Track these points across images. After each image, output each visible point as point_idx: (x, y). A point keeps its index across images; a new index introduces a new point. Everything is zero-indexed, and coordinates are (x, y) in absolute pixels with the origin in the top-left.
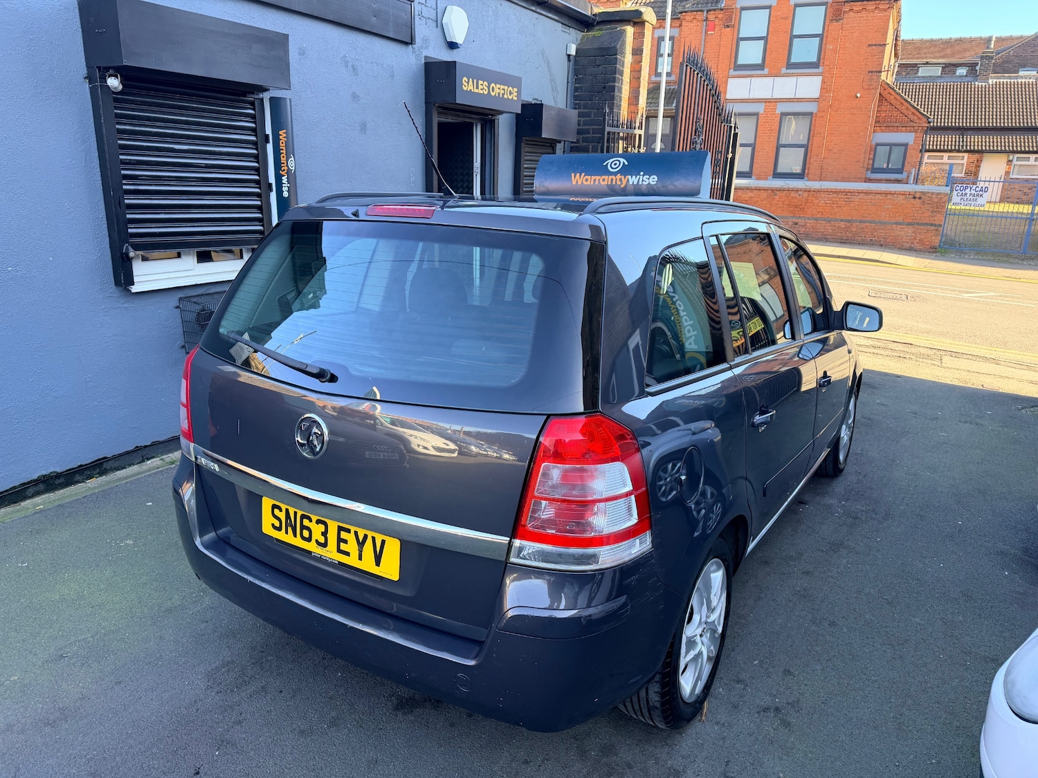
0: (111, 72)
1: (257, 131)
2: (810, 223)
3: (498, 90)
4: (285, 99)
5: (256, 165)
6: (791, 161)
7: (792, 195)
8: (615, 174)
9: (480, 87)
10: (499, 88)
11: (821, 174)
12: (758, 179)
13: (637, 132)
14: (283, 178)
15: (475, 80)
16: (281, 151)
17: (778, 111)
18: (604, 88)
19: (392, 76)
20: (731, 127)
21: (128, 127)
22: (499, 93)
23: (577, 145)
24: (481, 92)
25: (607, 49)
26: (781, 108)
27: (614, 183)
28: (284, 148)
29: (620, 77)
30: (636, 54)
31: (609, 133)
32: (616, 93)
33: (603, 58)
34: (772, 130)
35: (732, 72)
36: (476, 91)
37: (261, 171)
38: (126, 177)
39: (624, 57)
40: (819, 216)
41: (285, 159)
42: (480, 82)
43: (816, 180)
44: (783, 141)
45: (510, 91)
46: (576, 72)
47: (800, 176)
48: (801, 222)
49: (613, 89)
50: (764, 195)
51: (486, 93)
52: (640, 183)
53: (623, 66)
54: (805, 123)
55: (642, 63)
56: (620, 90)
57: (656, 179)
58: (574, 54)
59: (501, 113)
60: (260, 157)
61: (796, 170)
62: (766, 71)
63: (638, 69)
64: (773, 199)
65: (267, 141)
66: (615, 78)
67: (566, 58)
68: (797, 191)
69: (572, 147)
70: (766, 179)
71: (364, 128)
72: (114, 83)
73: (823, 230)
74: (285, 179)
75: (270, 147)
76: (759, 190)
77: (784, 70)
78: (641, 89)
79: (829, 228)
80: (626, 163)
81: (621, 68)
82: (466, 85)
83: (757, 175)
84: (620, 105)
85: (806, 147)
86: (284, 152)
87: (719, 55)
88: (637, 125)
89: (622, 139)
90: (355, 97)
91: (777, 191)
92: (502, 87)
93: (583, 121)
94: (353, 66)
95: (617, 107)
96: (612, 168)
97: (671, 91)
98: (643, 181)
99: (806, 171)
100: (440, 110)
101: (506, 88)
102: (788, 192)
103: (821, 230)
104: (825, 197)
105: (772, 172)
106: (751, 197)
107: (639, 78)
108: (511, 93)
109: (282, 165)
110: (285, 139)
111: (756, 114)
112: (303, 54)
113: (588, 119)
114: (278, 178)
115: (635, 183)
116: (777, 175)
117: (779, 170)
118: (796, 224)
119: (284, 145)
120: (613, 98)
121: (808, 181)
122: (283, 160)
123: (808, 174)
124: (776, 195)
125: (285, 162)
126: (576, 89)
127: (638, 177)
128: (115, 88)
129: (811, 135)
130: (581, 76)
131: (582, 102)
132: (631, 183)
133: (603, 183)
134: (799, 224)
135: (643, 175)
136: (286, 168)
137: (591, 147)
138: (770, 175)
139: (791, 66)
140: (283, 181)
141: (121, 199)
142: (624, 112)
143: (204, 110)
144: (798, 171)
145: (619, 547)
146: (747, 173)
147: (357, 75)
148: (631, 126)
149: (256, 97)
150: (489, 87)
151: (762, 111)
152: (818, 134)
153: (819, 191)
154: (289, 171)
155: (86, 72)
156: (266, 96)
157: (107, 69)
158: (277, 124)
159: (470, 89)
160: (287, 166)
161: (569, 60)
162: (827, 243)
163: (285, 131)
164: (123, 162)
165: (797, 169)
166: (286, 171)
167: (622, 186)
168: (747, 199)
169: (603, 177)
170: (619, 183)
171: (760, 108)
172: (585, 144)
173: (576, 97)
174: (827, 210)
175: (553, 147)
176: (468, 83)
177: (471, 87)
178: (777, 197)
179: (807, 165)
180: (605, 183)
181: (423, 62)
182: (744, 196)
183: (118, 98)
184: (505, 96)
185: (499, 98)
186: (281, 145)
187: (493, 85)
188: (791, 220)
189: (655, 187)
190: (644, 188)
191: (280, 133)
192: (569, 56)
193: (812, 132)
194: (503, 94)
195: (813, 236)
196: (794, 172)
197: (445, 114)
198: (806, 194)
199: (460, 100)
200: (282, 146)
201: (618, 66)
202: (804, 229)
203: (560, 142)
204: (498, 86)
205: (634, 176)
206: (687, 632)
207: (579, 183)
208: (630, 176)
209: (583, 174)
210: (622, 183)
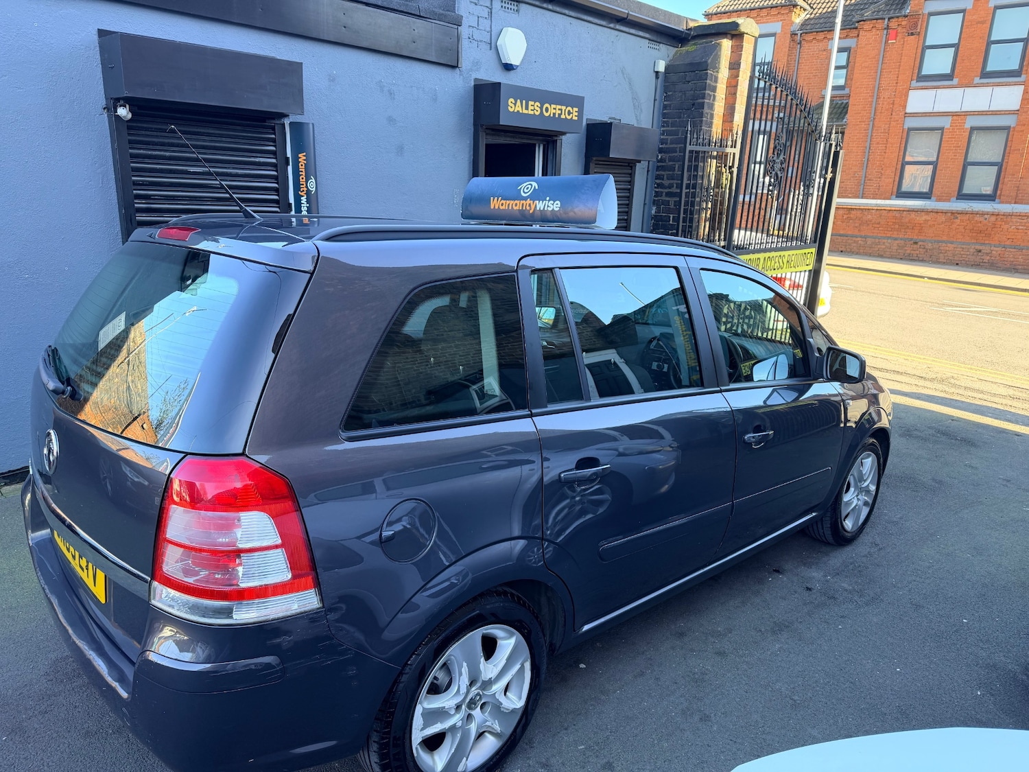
0: (122, 102)
1: (279, 154)
2: (997, 251)
3: (553, 110)
4: (308, 124)
5: (276, 185)
6: (981, 180)
7: (976, 219)
8: (525, 199)
9: (530, 108)
10: (554, 109)
11: (1017, 196)
12: (939, 200)
13: (729, 150)
14: (302, 198)
15: (524, 102)
16: (301, 173)
17: (968, 126)
18: (693, 105)
19: (435, 100)
20: (831, 145)
21: (142, 151)
22: (554, 114)
23: (663, 164)
24: (532, 113)
25: (699, 64)
26: (971, 122)
27: (524, 208)
28: (303, 170)
29: (711, 93)
30: (734, 69)
31: (691, 152)
32: (706, 110)
33: (693, 74)
34: (960, 147)
35: (914, 84)
36: (525, 112)
37: (282, 191)
38: (138, 197)
39: (718, 72)
40: (1008, 243)
41: (304, 180)
42: (531, 103)
43: (1010, 203)
44: (970, 159)
45: (569, 111)
46: (666, 89)
47: (991, 198)
48: (985, 249)
49: (702, 106)
50: (942, 218)
51: (537, 113)
52: (546, 209)
53: (716, 81)
54: (1000, 138)
55: (740, 78)
56: (711, 107)
57: (559, 205)
58: (663, 71)
59: (564, 133)
60: (281, 179)
61: (986, 191)
62: (955, 81)
63: (735, 84)
64: (953, 223)
65: (288, 164)
66: (705, 94)
67: (654, 74)
68: (983, 214)
69: (658, 167)
70: (949, 200)
71: (400, 150)
72: (123, 112)
73: (1012, 260)
74: (304, 199)
75: (290, 169)
76: (937, 212)
77: (977, 80)
78: (736, 105)
79: (1020, 257)
80: (537, 188)
81: (714, 84)
82: (513, 106)
83: (938, 196)
84: (711, 123)
85: (1000, 166)
86: (304, 173)
87: (900, 65)
88: (730, 143)
89: (715, 158)
90: (391, 120)
91: (959, 213)
92: (559, 107)
93: (671, 139)
94: (389, 91)
95: (706, 124)
96: (524, 192)
97: (843, 105)
98: (548, 206)
99: (999, 192)
100: (488, 131)
101: (564, 108)
102: (971, 216)
103: (1009, 259)
104: (1017, 222)
105: (956, 193)
106: (926, 221)
107: (735, 94)
108: (569, 113)
109: (301, 186)
110: (305, 162)
111: (942, 129)
112: (333, 80)
113: (675, 137)
114: (298, 199)
115: (542, 209)
116: (962, 196)
117: (965, 191)
118: (980, 251)
119: (303, 167)
120: (701, 115)
121: (1000, 203)
122: (302, 181)
123: (1000, 195)
124: (957, 218)
125: (304, 183)
126: (665, 107)
127: (544, 202)
128: (124, 117)
129: (1007, 151)
130: (671, 93)
131: (670, 120)
132: (538, 209)
133: (515, 208)
134: (982, 251)
135: (549, 201)
136: (305, 189)
137: (677, 166)
138: (953, 196)
139: (985, 75)
140: (302, 202)
141: (133, 217)
142: (717, 129)
143: (221, 136)
144: (988, 193)
145: (264, 603)
146: (926, 193)
147: (394, 99)
148: (722, 143)
149: (278, 122)
150: (541, 108)
151: (947, 126)
152: (1015, 150)
153: (1011, 215)
154: (308, 193)
155: (105, 103)
156: (287, 122)
157: (118, 100)
158: (299, 147)
159: (515, 109)
160: (307, 187)
161: (657, 77)
162: (1016, 274)
163: (305, 154)
164: (135, 183)
165: (988, 190)
166: (305, 192)
167: (531, 212)
168: (922, 222)
169: (516, 201)
170: (528, 208)
171: (946, 123)
172: (671, 163)
173: (664, 115)
174: (1019, 237)
175: (631, 167)
176: (515, 104)
177: (518, 108)
178: (958, 221)
179: (1000, 186)
180: (517, 208)
181: (473, 84)
182: (918, 218)
183: (130, 125)
184: (563, 116)
185: (553, 118)
186: (300, 167)
187: (547, 105)
188: (973, 247)
189: (558, 214)
190: (549, 214)
191: (300, 155)
192: (657, 73)
193: (1008, 148)
194: (560, 115)
195: (1000, 265)
196: (984, 193)
197: (493, 135)
198: (993, 218)
199: (504, 121)
200: (302, 168)
201: (708, 81)
202: (988, 258)
203: (639, 162)
204: (553, 106)
205: (541, 202)
206: (426, 703)
207: (497, 207)
208: (537, 202)
209: (500, 198)
210: (530, 209)
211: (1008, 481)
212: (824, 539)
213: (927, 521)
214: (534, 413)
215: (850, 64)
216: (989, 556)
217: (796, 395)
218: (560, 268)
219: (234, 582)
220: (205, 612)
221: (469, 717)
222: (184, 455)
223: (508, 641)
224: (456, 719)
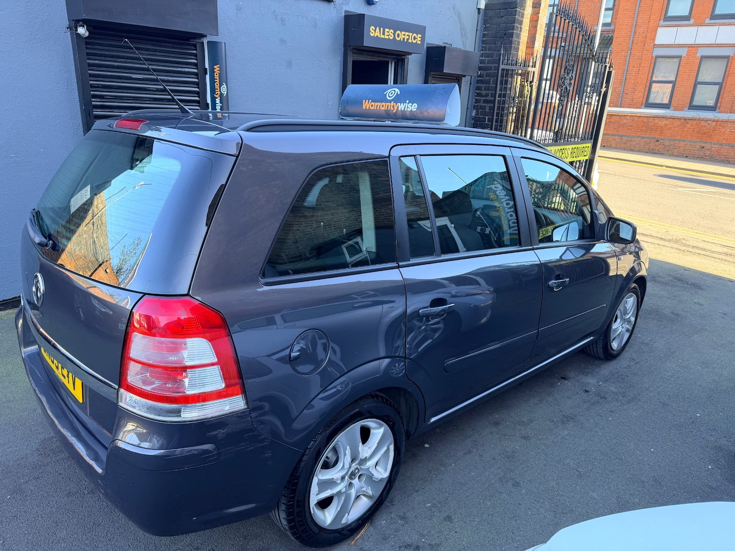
0: (81, 23)
1: (200, 65)
2: (715, 147)
3: (403, 36)
4: (221, 42)
5: (197, 90)
6: (706, 95)
7: (702, 124)
8: (390, 101)
9: (386, 34)
10: (404, 35)
11: (732, 107)
12: (676, 109)
13: (530, 69)
14: (216, 100)
15: (382, 29)
16: (216, 80)
17: (699, 55)
18: (505, 34)
19: (315, 26)
20: (606, 66)
21: (97, 62)
22: (404, 39)
23: (482, 79)
24: (387, 37)
25: (510, 3)
26: (701, 52)
27: (389, 109)
28: (218, 78)
29: (519, 26)
30: (536, 7)
31: (503, 70)
32: (514, 39)
33: (506, 10)
34: (692, 70)
35: (662, 23)
36: (382, 36)
37: (202, 94)
38: (95, 96)
39: (524, 10)
40: (724, 142)
41: (218, 86)
42: (387, 30)
43: (727, 113)
44: (700, 79)
45: (415, 37)
46: (485, 22)
47: (713, 109)
48: (707, 146)
49: (512, 35)
50: (678, 123)
51: (391, 38)
52: (406, 110)
53: (523, 17)
54: (722, 64)
55: (540, 15)
56: (519, 36)
57: (416, 107)
58: (484, 8)
59: (410, 54)
60: (201, 85)
61: (710, 103)
62: (692, 21)
63: (536, 19)
64: (685, 127)
65: (206, 73)
66: (514, 26)
67: (477, 11)
68: (707, 120)
69: (478, 81)
70: (682, 110)
71: (289, 64)
72: (82, 31)
73: (726, 154)
74: (218, 101)
75: (208, 77)
76: (674, 118)
77: (708, 21)
78: (537, 35)
79: (732, 152)
80: (399, 93)
81: (521, 19)
82: (374, 32)
83: (675, 107)
84: (518, 48)
85: (720, 85)
86: (218, 81)
87: (652, 9)
88: (531, 64)
89: (521, 75)
90: (282, 41)
91: (689, 120)
92: (407, 33)
93: (488, 60)
94: (281, 18)
95: (514, 49)
96: (390, 97)
97: (609, 38)
98: (408, 108)
99: (719, 104)
100: (354, 51)
101: (411, 34)
102: (698, 121)
103: (724, 154)
104: (731, 127)
105: (688, 104)
106: (666, 125)
107: (536, 26)
108: (415, 38)
109: (216, 90)
110: (219, 72)
111: (680, 57)
112: (240, 9)
113: (491, 58)
114: (213, 99)
115: (403, 110)
116: (692, 107)
117: (695, 103)
118: (703, 148)
119: (218, 76)
120: (511, 42)
121: (719, 112)
122: (217, 86)
123: (720, 107)
124: (688, 123)
125: (218, 88)
126: (484, 36)
127: (405, 104)
128: (83, 34)
129: (726, 74)
130: (488, 25)
131: (488, 46)
132: (400, 109)
133: (382, 108)
134: (705, 148)
135: (408, 103)
136: (219, 93)
137: (492, 81)
138: (686, 107)
139: (714, 17)
140: (217, 102)
141: (91, 112)
142: (522, 54)
143: (156, 51)
144: (711, 105)
146: (666, 104)
147: (285, 25)
148: (525, 64)
149: (199, 41)
150: (394, 34)
151: (684, 55)
152: (732, 74)
153: (727, 121)
154: (221, 95)
155: (68, 23)
156: (205, 41)
157: (77, 21)
158: (214, 61)
159: (375, 35)
160: (220, 91)
161: (479, 13)
162: (729, 165)
163: (219, 66)
164: (92, 86)
165: (711, 103)
166: (219, 95)
167: (394, 111)
168: (663, 125)
169: (383, 103)
170: (392, 109)
171: (683, 52)
172: (488, 78)
173: (483, 42)
174: (732, 138)
175: (459, 80)
176: (375, 31)
177: (377, 34)
178: (688, 125)
179: (720, 100)
180: (384, 108)
181: (344, 15)
182: (660, 123)
183: (87, 41)
184: (410, 41)
185: (403, 42)
186: (215, 76)
187: (398, 32)
188: (698, 144)
189: (415, 114)
190: (408, 113)
191: (215, 67)
192: (479, 9)
193: (727, 72)
194: (408, 39)
195: (717, 158)
196: (708, 105)
197: (358, 54)
198: (714, 124)
199: (366, 43)
200: (217, 77)
201: (517, 17)
202: (709, 152)
203: (465, 76)
204: (403, 33)
205: (402, 104)
206: (321, 475)
207: (367, 108)
208: (399, 104)
209: (370, 101)
210: (394, 109)
211: (725, 314)
212: (597, 355)
213: (669, 343)
214: (401, 265)
215: (615, 7)
216: (713, 368)
217: (584, 252)
218: (421, 155)
219: (181, 390)
220: (160, 412)
221: (350, 484)
222: (142, 295)
223: (379, 431)
224: (341, 487)
